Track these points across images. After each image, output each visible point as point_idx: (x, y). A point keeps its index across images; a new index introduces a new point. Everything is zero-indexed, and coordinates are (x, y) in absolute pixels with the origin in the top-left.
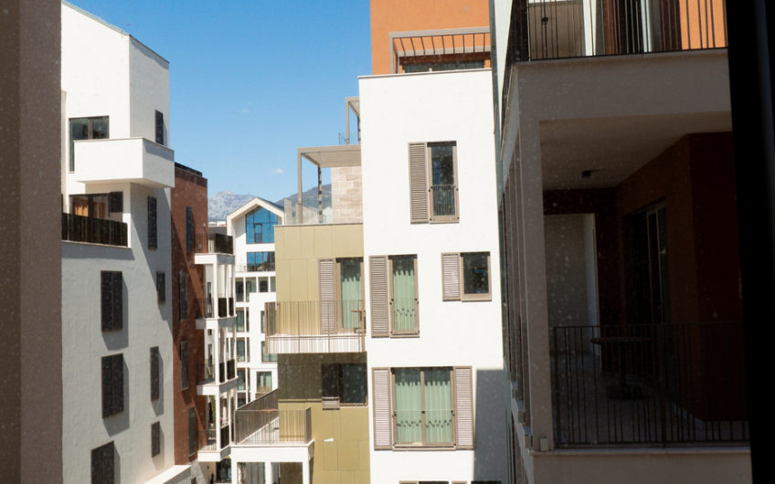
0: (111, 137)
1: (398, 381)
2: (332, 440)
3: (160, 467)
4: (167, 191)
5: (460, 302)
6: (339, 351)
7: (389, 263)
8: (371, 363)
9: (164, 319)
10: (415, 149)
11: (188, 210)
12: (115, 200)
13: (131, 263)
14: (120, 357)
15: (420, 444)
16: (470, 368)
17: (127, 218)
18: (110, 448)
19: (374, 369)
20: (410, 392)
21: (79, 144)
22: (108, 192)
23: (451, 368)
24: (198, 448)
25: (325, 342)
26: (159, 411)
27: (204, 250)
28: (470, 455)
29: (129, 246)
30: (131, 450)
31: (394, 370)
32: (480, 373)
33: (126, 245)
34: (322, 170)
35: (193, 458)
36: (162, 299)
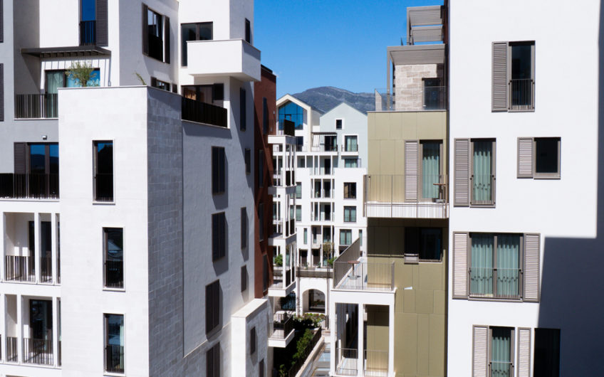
0: (214, 39)
1: (473, 243)
2: (411, 288)
3: (246, 299)
4: (252, 84)
5: (532, 180)
6: (426, 217)
7: (471, 145)
8: (452, 228)
9: (249, 186)
10: (497, 46)
11: (265, 100)
12: (217, 90)
13: (230, 141)
14: (223, 214)
15: (491, 296)
16: (538, 235)
17: (227, 105)
18: (217, 284)
19: (455, 233)
20: (483, 252)
21: (190, 44)
22: (212, 83)
23: (522, 235)
24: (268, 287)
25: (414, 209)
26: (246, 258)
27: (273, 133)
28: (536, 307)
29: (229, 127)
30: (229, 286)
31: (471, 235)
32: (548, 240)
33: (227, 126)
34: (396, 67)
35: (265, 294)
36: (248, 170)
